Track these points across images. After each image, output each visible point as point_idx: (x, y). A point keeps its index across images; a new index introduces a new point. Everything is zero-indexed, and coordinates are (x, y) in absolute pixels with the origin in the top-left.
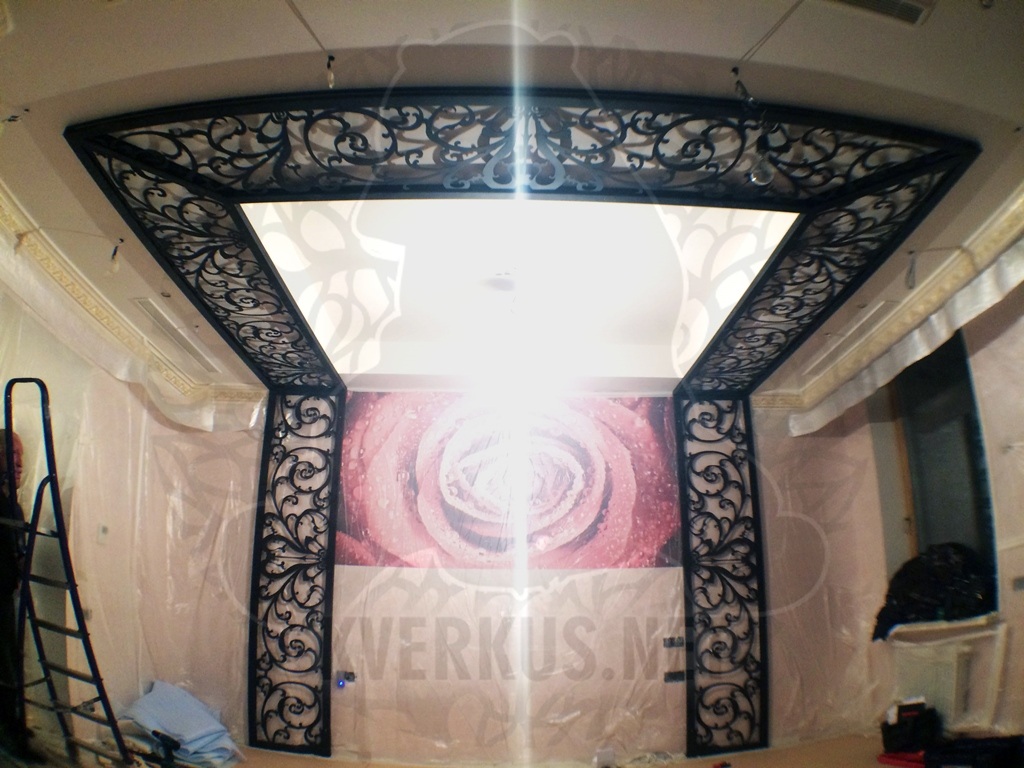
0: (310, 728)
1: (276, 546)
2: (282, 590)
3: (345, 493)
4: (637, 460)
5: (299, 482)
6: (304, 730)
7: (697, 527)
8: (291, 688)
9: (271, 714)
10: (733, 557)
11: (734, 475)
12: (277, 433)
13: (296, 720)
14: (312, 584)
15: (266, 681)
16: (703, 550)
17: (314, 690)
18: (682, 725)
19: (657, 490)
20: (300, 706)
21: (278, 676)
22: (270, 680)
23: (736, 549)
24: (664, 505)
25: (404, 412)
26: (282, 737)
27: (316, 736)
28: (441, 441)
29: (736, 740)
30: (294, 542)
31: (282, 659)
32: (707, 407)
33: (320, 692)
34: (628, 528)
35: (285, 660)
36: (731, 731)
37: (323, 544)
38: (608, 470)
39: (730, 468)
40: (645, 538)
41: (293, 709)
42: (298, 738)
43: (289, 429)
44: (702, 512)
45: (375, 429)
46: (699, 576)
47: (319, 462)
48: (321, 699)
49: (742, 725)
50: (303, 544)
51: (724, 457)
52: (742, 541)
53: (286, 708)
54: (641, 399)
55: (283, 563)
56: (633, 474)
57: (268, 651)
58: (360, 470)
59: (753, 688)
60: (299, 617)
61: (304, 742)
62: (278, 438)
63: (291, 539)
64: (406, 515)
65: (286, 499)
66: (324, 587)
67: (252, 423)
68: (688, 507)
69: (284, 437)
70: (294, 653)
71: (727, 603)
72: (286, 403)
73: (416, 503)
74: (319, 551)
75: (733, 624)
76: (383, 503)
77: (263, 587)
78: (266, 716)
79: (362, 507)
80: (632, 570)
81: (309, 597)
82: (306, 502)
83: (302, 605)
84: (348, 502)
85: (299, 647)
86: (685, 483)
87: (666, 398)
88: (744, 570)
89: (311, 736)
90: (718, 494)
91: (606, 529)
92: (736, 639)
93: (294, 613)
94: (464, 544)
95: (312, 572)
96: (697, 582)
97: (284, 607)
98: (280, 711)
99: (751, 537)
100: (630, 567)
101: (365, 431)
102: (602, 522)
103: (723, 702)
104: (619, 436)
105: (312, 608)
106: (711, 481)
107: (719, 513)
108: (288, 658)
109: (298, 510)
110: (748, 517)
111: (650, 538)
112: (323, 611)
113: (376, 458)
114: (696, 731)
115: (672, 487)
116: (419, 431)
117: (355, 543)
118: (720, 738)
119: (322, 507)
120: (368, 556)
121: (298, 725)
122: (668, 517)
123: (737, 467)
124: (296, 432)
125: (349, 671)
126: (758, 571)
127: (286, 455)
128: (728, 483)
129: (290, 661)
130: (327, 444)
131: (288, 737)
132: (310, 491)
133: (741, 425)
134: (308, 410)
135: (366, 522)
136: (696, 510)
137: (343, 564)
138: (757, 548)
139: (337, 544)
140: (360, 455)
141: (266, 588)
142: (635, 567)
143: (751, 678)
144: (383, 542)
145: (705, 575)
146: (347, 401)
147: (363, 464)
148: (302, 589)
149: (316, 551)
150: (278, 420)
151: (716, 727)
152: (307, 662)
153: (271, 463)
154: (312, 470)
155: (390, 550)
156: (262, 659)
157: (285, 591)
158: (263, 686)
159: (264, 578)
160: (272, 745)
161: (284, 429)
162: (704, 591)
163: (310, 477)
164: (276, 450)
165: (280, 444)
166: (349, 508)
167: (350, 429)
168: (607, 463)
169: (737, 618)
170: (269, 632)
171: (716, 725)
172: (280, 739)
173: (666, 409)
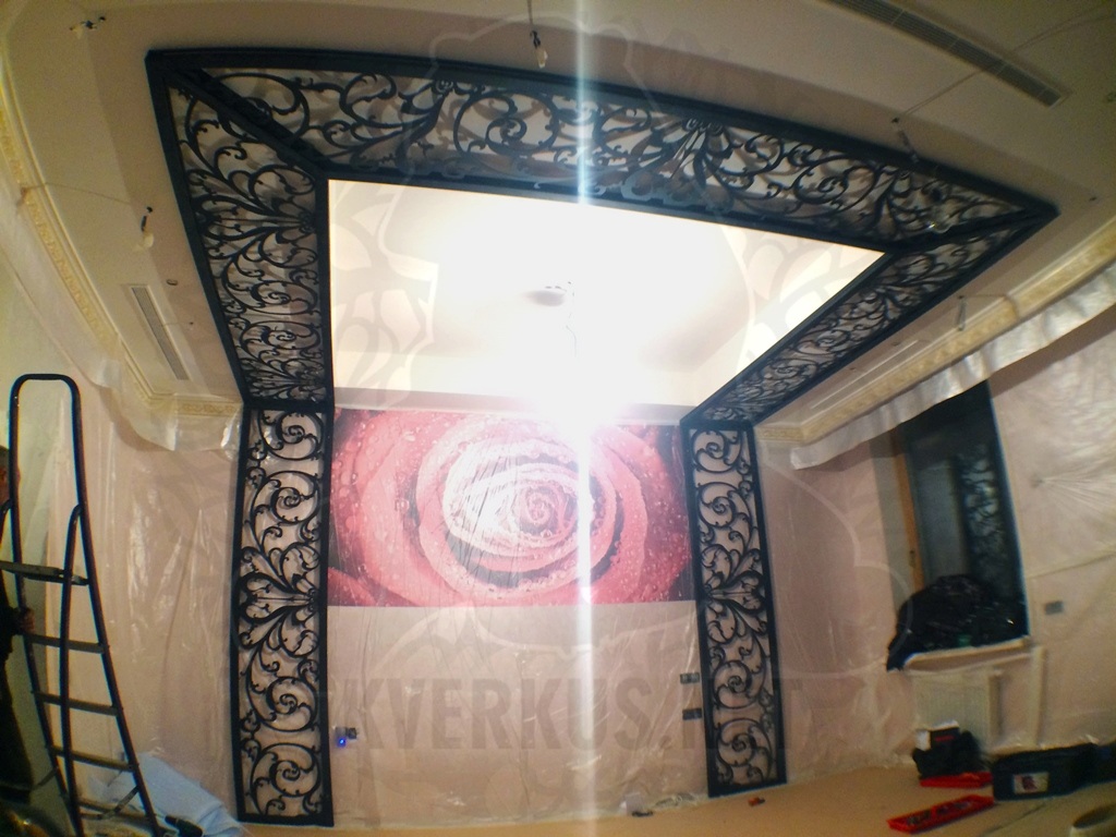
0: (308, 795)
1: (256, 586)
2: (266, 637)
3: (336, 522)
4: (646, 489)
5: (281, 512)
6: (302, 798)
7: (708, 559)
8: (282, 750)
9: (262, 782)
10: (743, 590)
11: (741, 508)
12: (254, 454)
13: (291, 787)
14: (302, 629)
15: (253, 744)
16: (715, 583)
17: (311, 751)
18: (703, 763)
19: (667, 521)
20: (295, 771)
21: (266, 737)
22: (259, 743)
23: (746, 582)
24: (675, 537)
25: (401, 433)
26: (276, 808)
27: (316, 804)
28: (443, 467)
29: (755, 777)
30: (280, 580)
31: (271, 717)
32: (713, 438)
33: (318, 753)
34: (640, 561)
35: (274, 718)
36: (751, 767)
37: (312, 582)
38: (619, 500)
39: (737, 499)
40: (658, 570)
41: (287, 774)
42: (294, 808)
43: (268, 449)
44: (711, 544)
45: (368, 452)
46: (712, 609)
47: (304, 488)
48: (320, 762)
49: (759, 761)
50: (290, 581)
51: (732, 489)
52: (751, 573)
53: (280, 774)
54: (649, 427)
55: (267, 605)
56: (643, 505)
57: (254, 709)
58: (352, 498)
59: (769, 723)
60: (288, 668)
61: (303, 812)
62: (254, 459)
63: (275, 577)
64: (407, 548)
65: (268, 531)
66: (317, 632)
67: (224, 443)
68: (699, 539)
69: (264, 458)
70: (285, 709)
71: (740, 636)
72: (265, 419)
73: (417, 534)
74: (310, 590)
75: (746, 657)
76: (381, 535)
77: (244, 634)
78: (255, 785)
79: (357, 540)
80: (646, 604)
81: (300, 643)
82: (291, 535)
83: (291, 654)
84: (340, 534)
85: (291, 702)
86: (695, 515)
87: (673, 427)
88: (753, 604)
89: (311, 804)
90: (727, 526)
91: (618, 562)
92: (749, 673)
93: (283, 663)
94: (472, 580)
95: (301, 615)
96: (710, 617)
97: (270, 657)
98: (272, 778)
99: (759, 569)
100: (644, 601)
101: (358, 453)
102: (615, 554)
103: (741, 738)
104: (628, 464)
105: (305, 656)
106: (720, 513)
107: (728, 546)
108: (278, 715)
109: (282, 543)
110: (755, 550)
111: (663, 571)
112: (318, 659)
113: (370, 484)
114: (717, 769)
115: (682, 518)
116: (419, 455)
117: (349, 581)
118: (739, 775)
119: (311, 540)
120: (366, 595)
121: (294, 793)
122: (680, 550)
123: (744, 499)
124: (277, 452)
125: (350, 726)
126: (767, 604)
127: (266, 479)
128: (735, 515)
129: (280, 719)
130: (313, 468)
131: (283, 808)
132: (296, 521)
133: (746, 456)
134: (290, 428)
135: (363, 557)
136: (707, 542)
137: (338, 604)
138: (765, 580)
139: (329, 583)
140: (352, 481)
141: (247, 634)
142: (649, 601)
143: (766, 712)
144: (384, 581)
145: (718, 608)
146: (336, 418)
147: (356, 491)
148: (291, 634)
149: (305, 590)
150: (254, 438)
151: (736, 764)
152: (299, 719)
153: (247, 488)
154: (297, 497)
155: (390, 588)
156: (248, 718)
157: (271, 639)
158: (250, 750)
159: (244, 622)
160: (264, 818)
161: (262, 450)
162: (718, 625)
163: (295, 505)
164: (253, 474)
165: (258, 467)
166: (342, 541)
167: (338, 450)
168: (617, 493)
169: (750, 652)
170: (254, 687)
171: (736, 762)
172: (274, 811)
173: (674, 438)
